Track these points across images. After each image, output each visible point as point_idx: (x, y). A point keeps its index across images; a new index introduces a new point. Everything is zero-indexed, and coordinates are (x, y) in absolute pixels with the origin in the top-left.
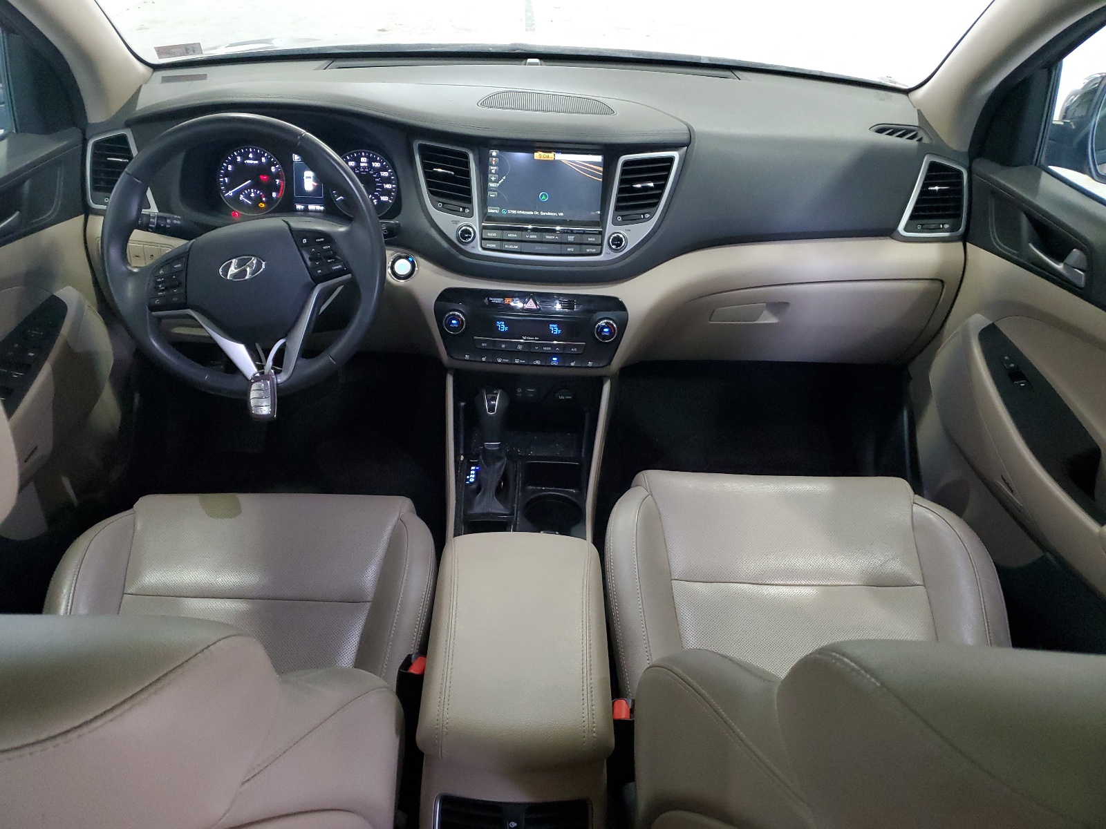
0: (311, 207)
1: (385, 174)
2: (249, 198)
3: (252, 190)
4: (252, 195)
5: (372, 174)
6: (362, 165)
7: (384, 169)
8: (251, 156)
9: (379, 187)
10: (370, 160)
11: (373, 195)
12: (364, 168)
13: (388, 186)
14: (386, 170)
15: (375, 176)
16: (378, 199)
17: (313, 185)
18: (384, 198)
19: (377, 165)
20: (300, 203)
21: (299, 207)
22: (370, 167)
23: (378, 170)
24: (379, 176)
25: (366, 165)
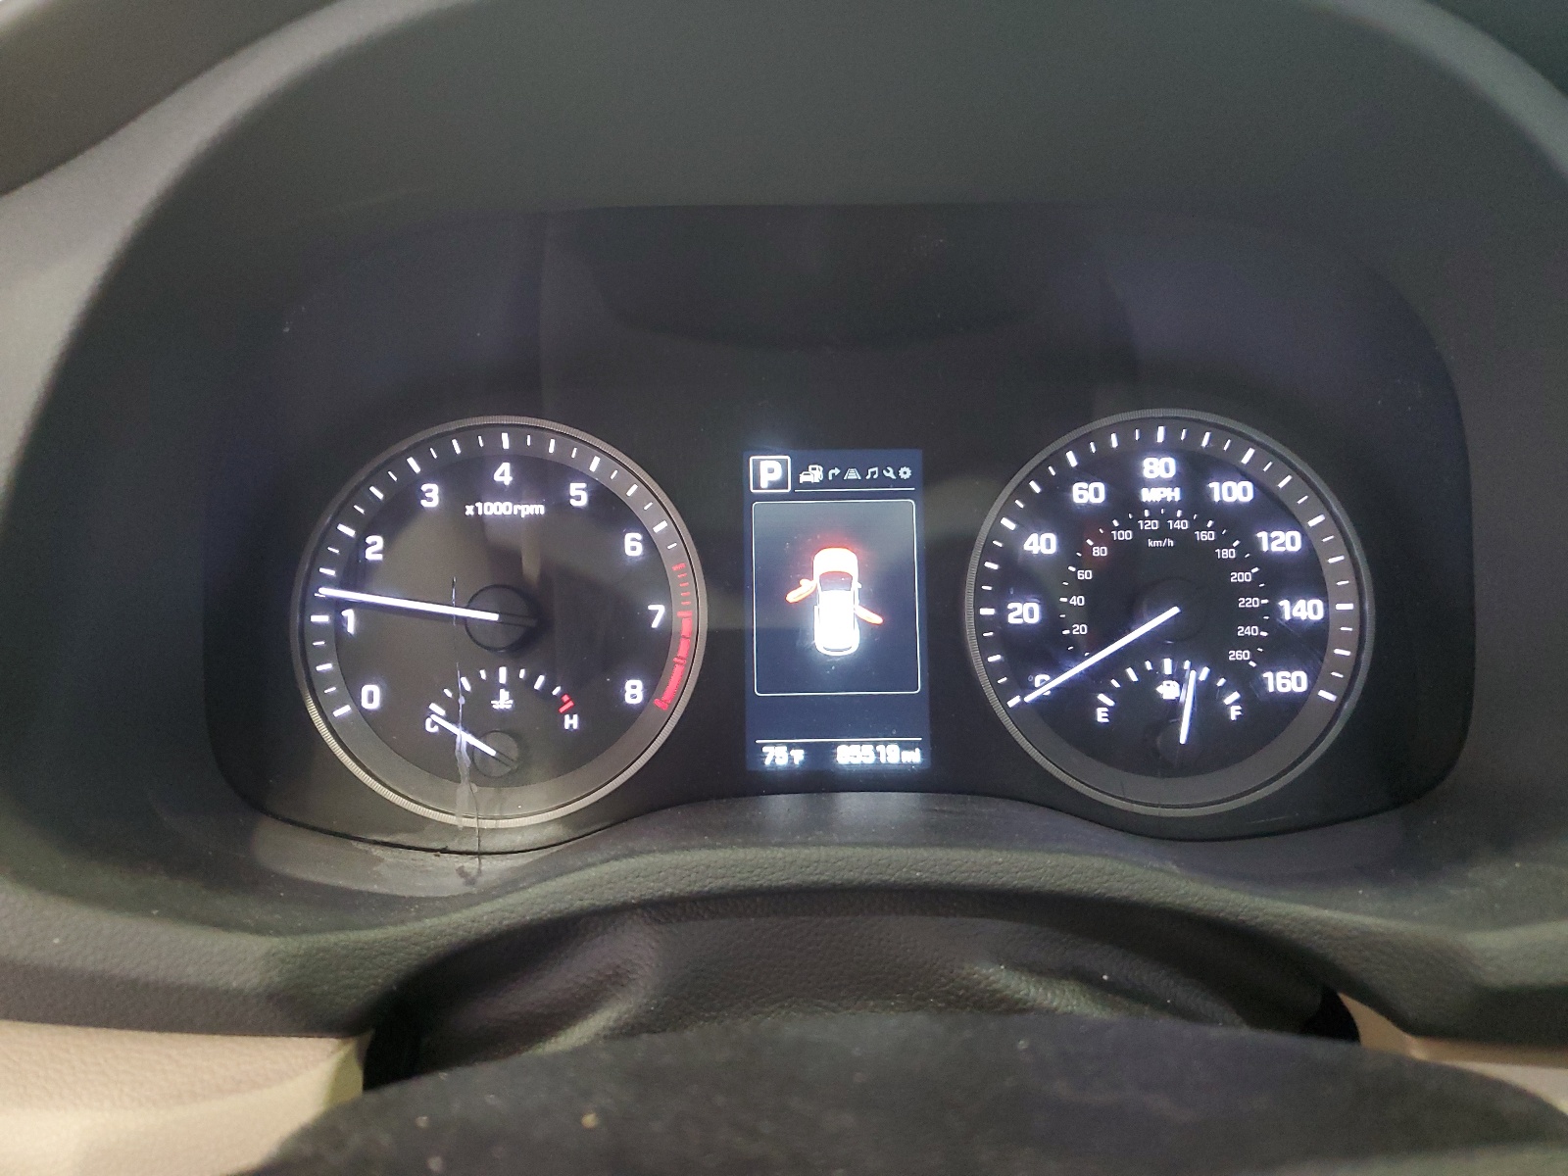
0: (852, 754)
1: (1282, 542)
2: (478, 718)
3: (503, 674)
4: (503, 701)
5: (1210, 546)
6: (1148, 495)
7: (1272, 509)
8: (504, 474)
9: (1249, 618)
10: (1196, 470)
11: (1220, 666)
12: (1164, 510)
13: (1305, 610)
14: (1291, 521)
15: (1227, 554)
16: (1246, 680)
17: (864, 624)
18: (1288, 681)
19: (1233, 492)
20: (781, 732)
21: (778, 755)
22: (1197, 504)
23: (1237, 523)
24: (1251, 555)
25: (1174, 494)
